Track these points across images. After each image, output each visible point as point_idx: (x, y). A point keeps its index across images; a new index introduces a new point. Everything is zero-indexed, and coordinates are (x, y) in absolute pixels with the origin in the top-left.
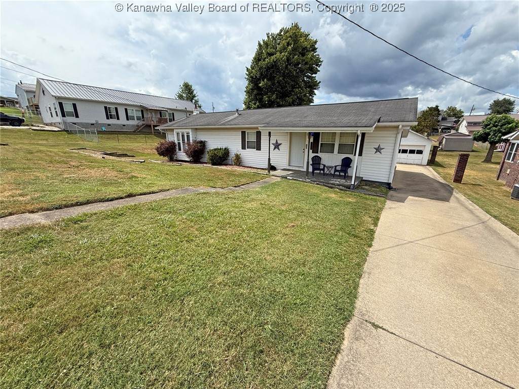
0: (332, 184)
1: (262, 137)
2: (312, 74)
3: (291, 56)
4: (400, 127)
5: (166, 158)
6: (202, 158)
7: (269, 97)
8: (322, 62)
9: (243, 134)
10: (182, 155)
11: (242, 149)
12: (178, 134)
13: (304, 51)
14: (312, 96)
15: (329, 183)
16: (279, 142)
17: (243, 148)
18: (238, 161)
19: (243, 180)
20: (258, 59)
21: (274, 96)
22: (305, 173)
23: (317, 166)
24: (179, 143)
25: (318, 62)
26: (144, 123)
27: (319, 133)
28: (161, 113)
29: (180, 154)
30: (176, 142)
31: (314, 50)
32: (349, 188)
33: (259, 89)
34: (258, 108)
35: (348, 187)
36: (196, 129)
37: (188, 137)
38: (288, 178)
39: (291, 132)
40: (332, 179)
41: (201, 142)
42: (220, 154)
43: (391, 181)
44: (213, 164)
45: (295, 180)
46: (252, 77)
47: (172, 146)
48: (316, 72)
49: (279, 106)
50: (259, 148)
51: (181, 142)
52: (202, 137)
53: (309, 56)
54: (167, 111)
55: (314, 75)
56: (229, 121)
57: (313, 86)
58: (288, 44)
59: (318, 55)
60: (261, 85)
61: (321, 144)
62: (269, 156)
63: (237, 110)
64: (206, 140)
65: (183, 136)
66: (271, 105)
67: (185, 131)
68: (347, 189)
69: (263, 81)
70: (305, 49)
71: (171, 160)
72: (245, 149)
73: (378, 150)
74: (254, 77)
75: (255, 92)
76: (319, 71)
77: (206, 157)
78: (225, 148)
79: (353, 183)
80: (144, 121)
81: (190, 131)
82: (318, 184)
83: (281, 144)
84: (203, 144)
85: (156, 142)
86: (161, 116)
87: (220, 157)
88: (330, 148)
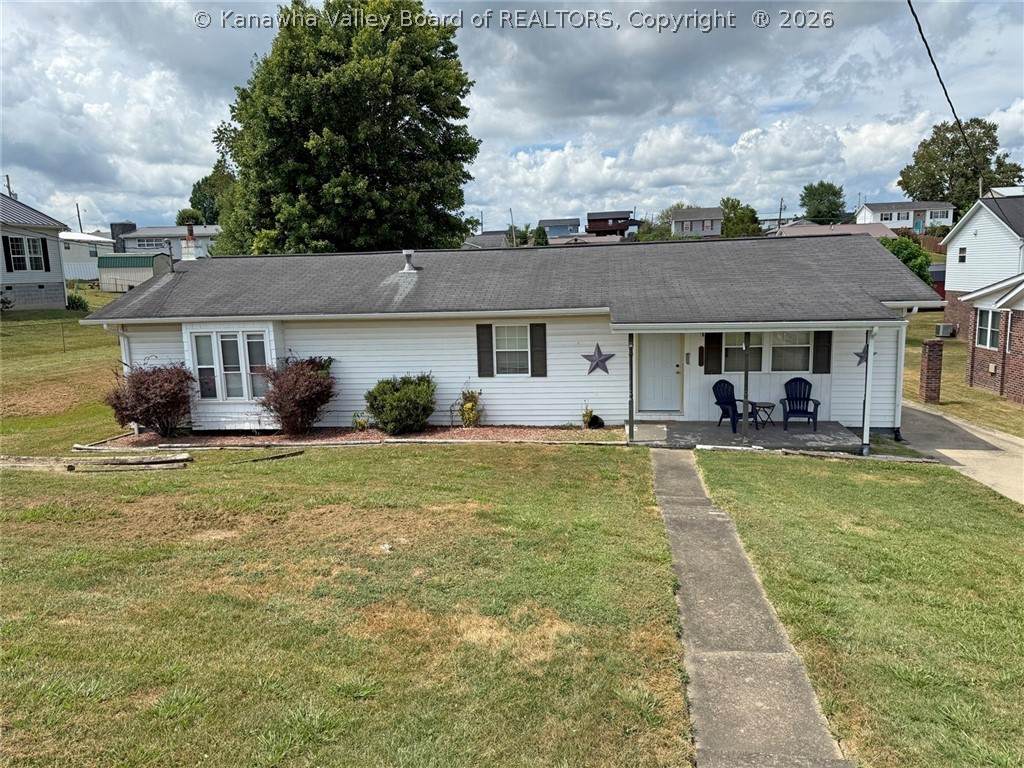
1: (548, 338)
4: (916, 309)
9: (484, 333)
10: (240, 412)
11: (480, 376)
12: (201, 341)
16: (605, 351)
18: (473, 414)
24: (207, 373)
29: (211, 409)
30: (191, 365)
32: (860, 454)
35: (858, 451)
36: (283, 322)
37: (256, 347)
38: (698, 447)
41: (314, 363)
43: (898, 425)
50: (540, 370)
51: (218, 366)
56: (415, 294)
61: (726, 349)
65: (229, 345)
67: (241, 332)
71: (170, 433)
72: (492, 375)
78: (422, 378)
79: (866, 441)
83: (611, 356)
84: (320, 369)
88: (750, 360)
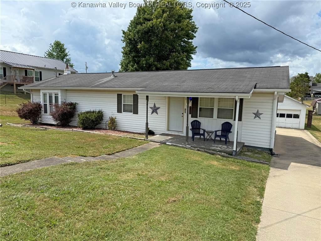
0: (213, 150)
1: (139, 100)
2: (189, 39)
3: (168, 22)
4: (276, 93)
5: (28, 121)
6: (71, 121)
8: (197, 28)
9: (119, 96)
10: (48, 118)
11: (118, 112)
12: (45, 95)
13: (180, 18)
14: (189, 60)
15: (210, 150)
17: (119, 111)
18: (113, 125)
19: (119, 147)
20: (136, 23)
21: (152, 60)
22: (185, 138)
23: (197, 131)
24: (45, 105)
25: (194, 29)
26: (5, 81)
27: (198, 98)
28: (26, 71)
29: (46, 117)
30: (42, 103)
31: (190, 17)
32: (232, 155)
33: (137, 51)
35: (230, 154)
36: (66, 90)
37: (56, 98)
38: (167, 143)
39: (169, 97)
40: (213, 145)
41: (71, 104)
42: (93, 118)
43: (272, 147)
44: (85, 128)
45: (175, 146)
46: (130, 39)
47: (36, 107)
48: (192, 37)
49: (158, 69)
50: (136, 112)
51: (48, 103)
52: (72, 99)
53: (185, 23)
54: (34, 70)
55: (190, 41)
56: (103, 83)
57: (189, 51)
58: (164, 12)
59: (193, 22)
60: (139, 47)
61: (200, 108)
62: (147, 121)
63: (113, 72)
64: (77, 102)
65: (50, 97)
66: (149, 68)
68: (229, 156)
69: (141, 43)
70: (180, 16)
72: (121, 112)
73: (257, 115)
76: (195, 37)
77: (76, 121)
78: (99, 112)
79: (235, 149)
80: (5, 79)
81: (59, 93)
82: (199, 150)
83: (159, 108)
84: (73, 106)
85: (17, 103)
86: (26, 75)
87: (92, 121)
88: (209, 113)
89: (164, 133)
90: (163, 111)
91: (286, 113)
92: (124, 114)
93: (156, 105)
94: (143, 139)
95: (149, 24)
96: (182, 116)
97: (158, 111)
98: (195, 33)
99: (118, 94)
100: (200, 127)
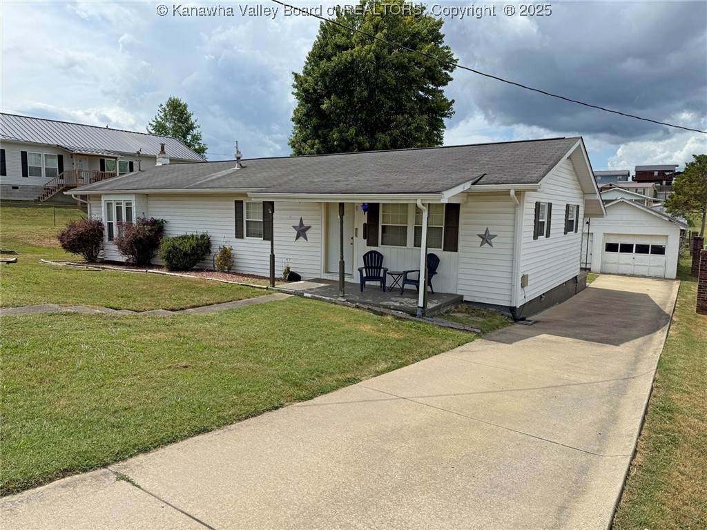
0: (385, 307)
1: (275, 212)
3: (385, 51)
4: (512, 193)
5: (80, 257)
6: (154, 256)
7: (340, 132)
8: (456, 61)
9: (239, 205)
11: (236, 237)
12: (109, 205)
13: (415, 40)
15: (379, 306)
16: (306, 223)
17: (239, 235)
18: (228, 263)
20: (318, 55)
22: (338, 285)
23: (374, 273)
24: (110, 225)
25: (449, 64)
27: (379, 204)
29: (111, 247)
30: (105, 222)
31: (438, 38)
32: (415, 316)
33: (322, 115)
34: (319, 153)
37: (129, 210)
38: (305, 295)
40: (393, 299)
41: (154, 222)
42: (187, 247)
43: (515, 303)
44: (172, 269)
45: (317, 299)
46: (306, 91)
47: (93, 230)
51: (114, 221)
52: (158, 212)
53: (425, 51)
54: (116, 158)
55: (440, 88)
57: (438, 112)
58: (377, 28)
59: (447, 48)
60: (324, 107)
62: (272, 251)
63: (238, 158)
64: (166, 218)
65: (119, 209)
67: (123, 199)
68: (411, 318)
69: (329, 98)
70: (415, 35)
71: (92, 259)
72: (242, 238)
73: (486, 238)
74: (311, 91)
75: (314, 121)
77: (160, 256)
78: (203, 236)
79: (421, 304)
81: (132, 199)
82: (358, 307)
83: (310, 227)
84: (158, 228)
85: (54, 224)
86: (103, 168)
87: (186, 254)
89: (319, 277)
90: (316, 233)
91: (635, 242)
92: (247, 239)
93: (304, 222)
94: (265, 287)
95: (346, 55)
96: (352, 244)
97: (308, 233)
98: (451, 71)
99: (235, 201)
100: (381, 264)
